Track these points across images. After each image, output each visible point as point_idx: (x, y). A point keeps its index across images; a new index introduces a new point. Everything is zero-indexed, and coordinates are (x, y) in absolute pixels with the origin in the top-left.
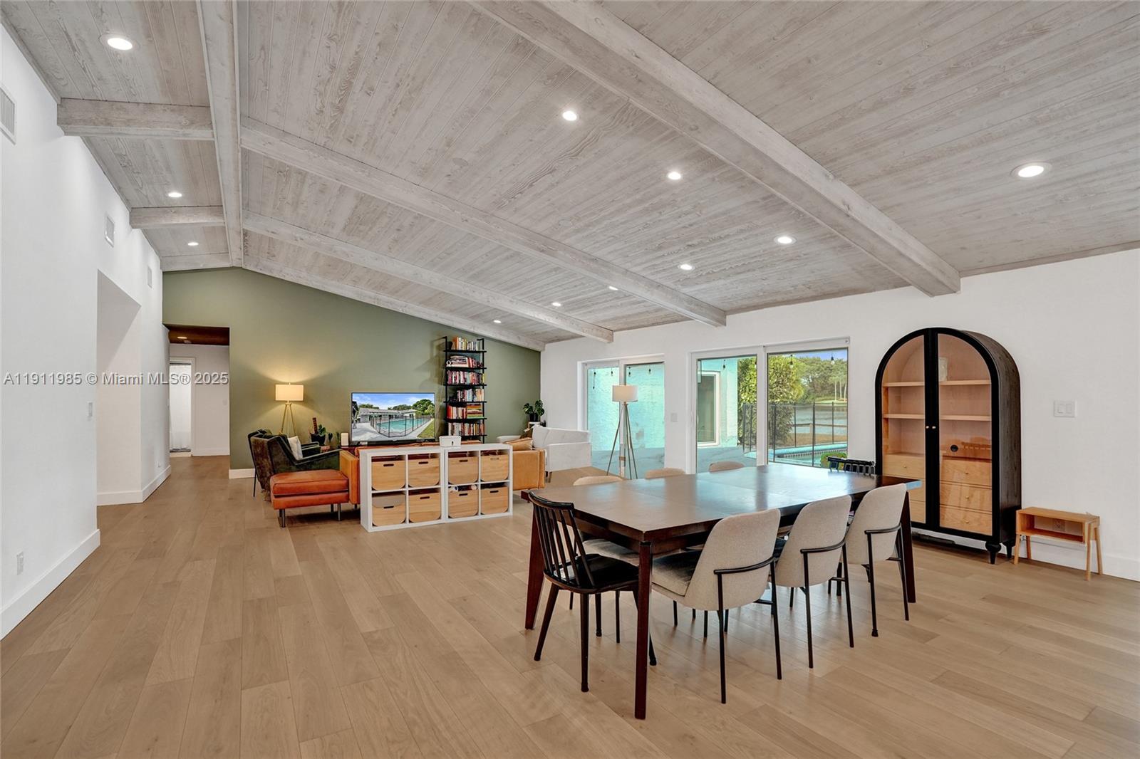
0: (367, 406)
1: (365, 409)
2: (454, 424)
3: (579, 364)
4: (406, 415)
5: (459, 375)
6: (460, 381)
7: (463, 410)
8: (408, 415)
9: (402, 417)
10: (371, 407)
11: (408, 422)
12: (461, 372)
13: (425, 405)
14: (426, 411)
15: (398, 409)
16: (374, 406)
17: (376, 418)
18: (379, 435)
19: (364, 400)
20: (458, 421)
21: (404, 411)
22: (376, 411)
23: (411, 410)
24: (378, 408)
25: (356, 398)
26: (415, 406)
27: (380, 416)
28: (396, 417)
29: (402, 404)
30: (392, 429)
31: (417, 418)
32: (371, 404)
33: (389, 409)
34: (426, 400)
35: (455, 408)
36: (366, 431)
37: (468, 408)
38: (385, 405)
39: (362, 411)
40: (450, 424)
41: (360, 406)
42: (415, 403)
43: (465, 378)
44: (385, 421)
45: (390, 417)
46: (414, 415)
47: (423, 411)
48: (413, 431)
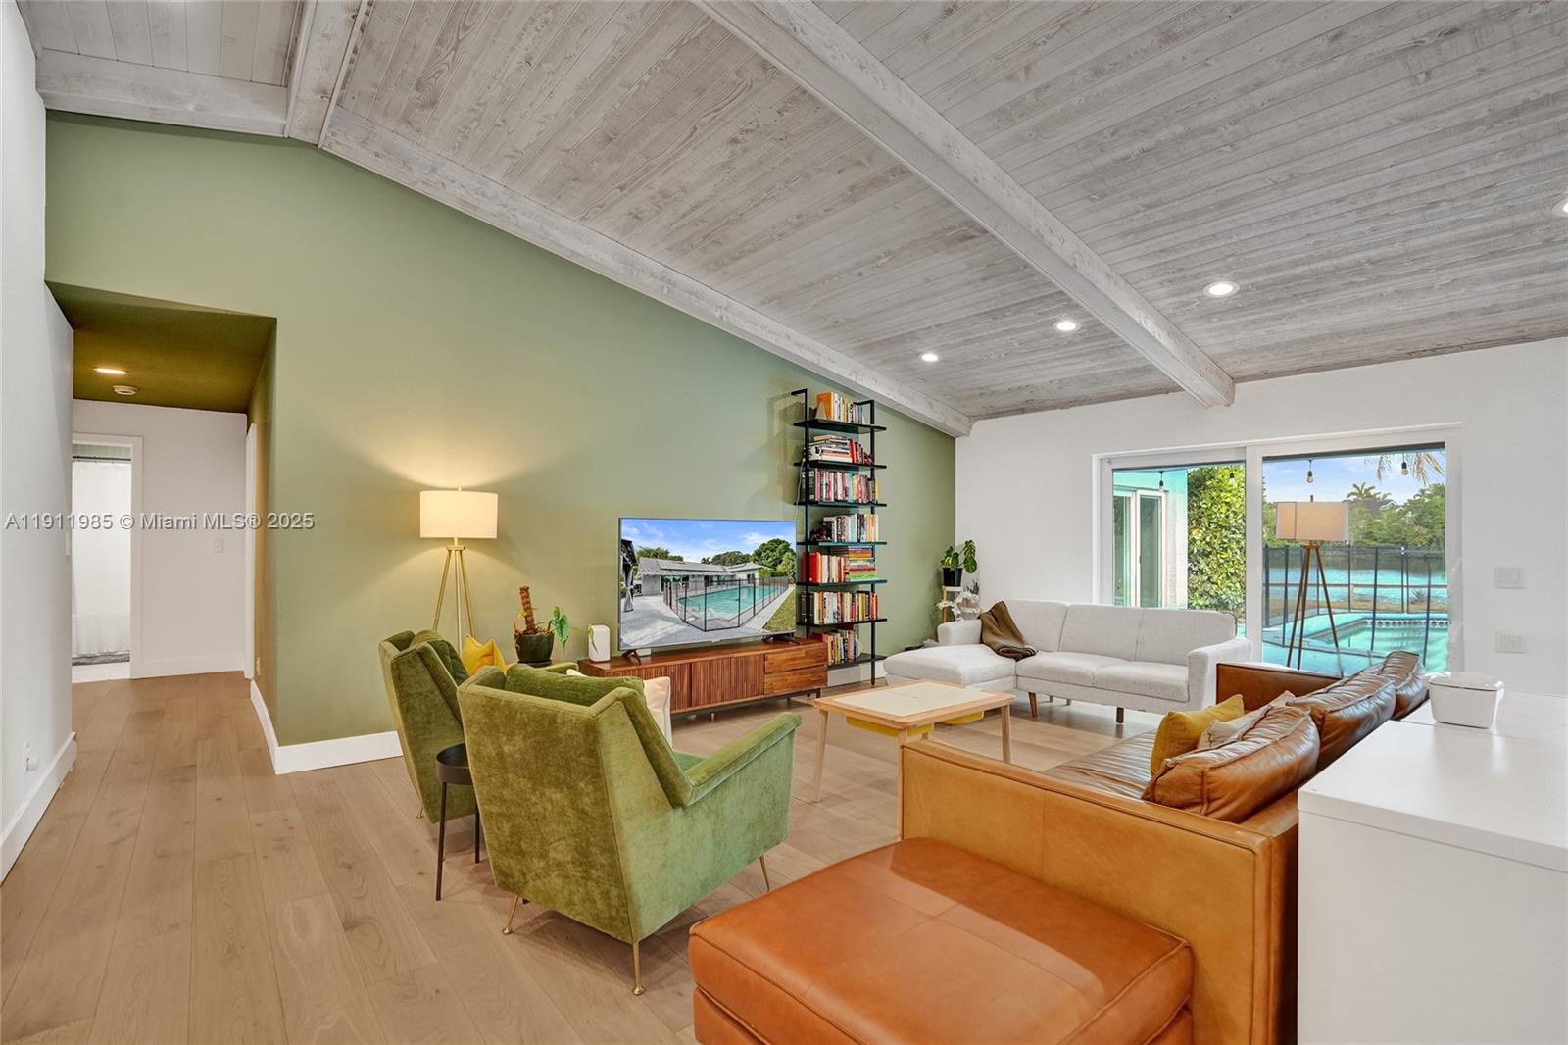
0: (656, 555)
1: (653, 560)
2: (826, 594)
3: (1095, 458)
4: (736, 576)
5: (835, 480)
6: (836, 494)
7: (840, 564)
8: (743, 576)
9: (726, 580)
11: (744, 592)
12: (839, 474)
13: (777, 554)
14: (780, 568)
15: (724, 563)
17: (677, 584)
18: (684, 627)
20: (830, 587)
21: (733, 568)
22: (677, 566)
23: (751, 565)
24: (681, 559)
26: (758, 554)
27: (687, 579)
28: (721, 581)
31: (763, 584)
33: (703, 561)
34: (778, 542)
35: (825, 557)
36: (655, 616)
37: (852, 556)
40: (817, 595)
41: (641, 554)
42: (756, 548)
43: (845, 488)
44: (696, 589)
45: (708, 580)
46: (757, 576)
47: (775, 566)
48: (754, 614)
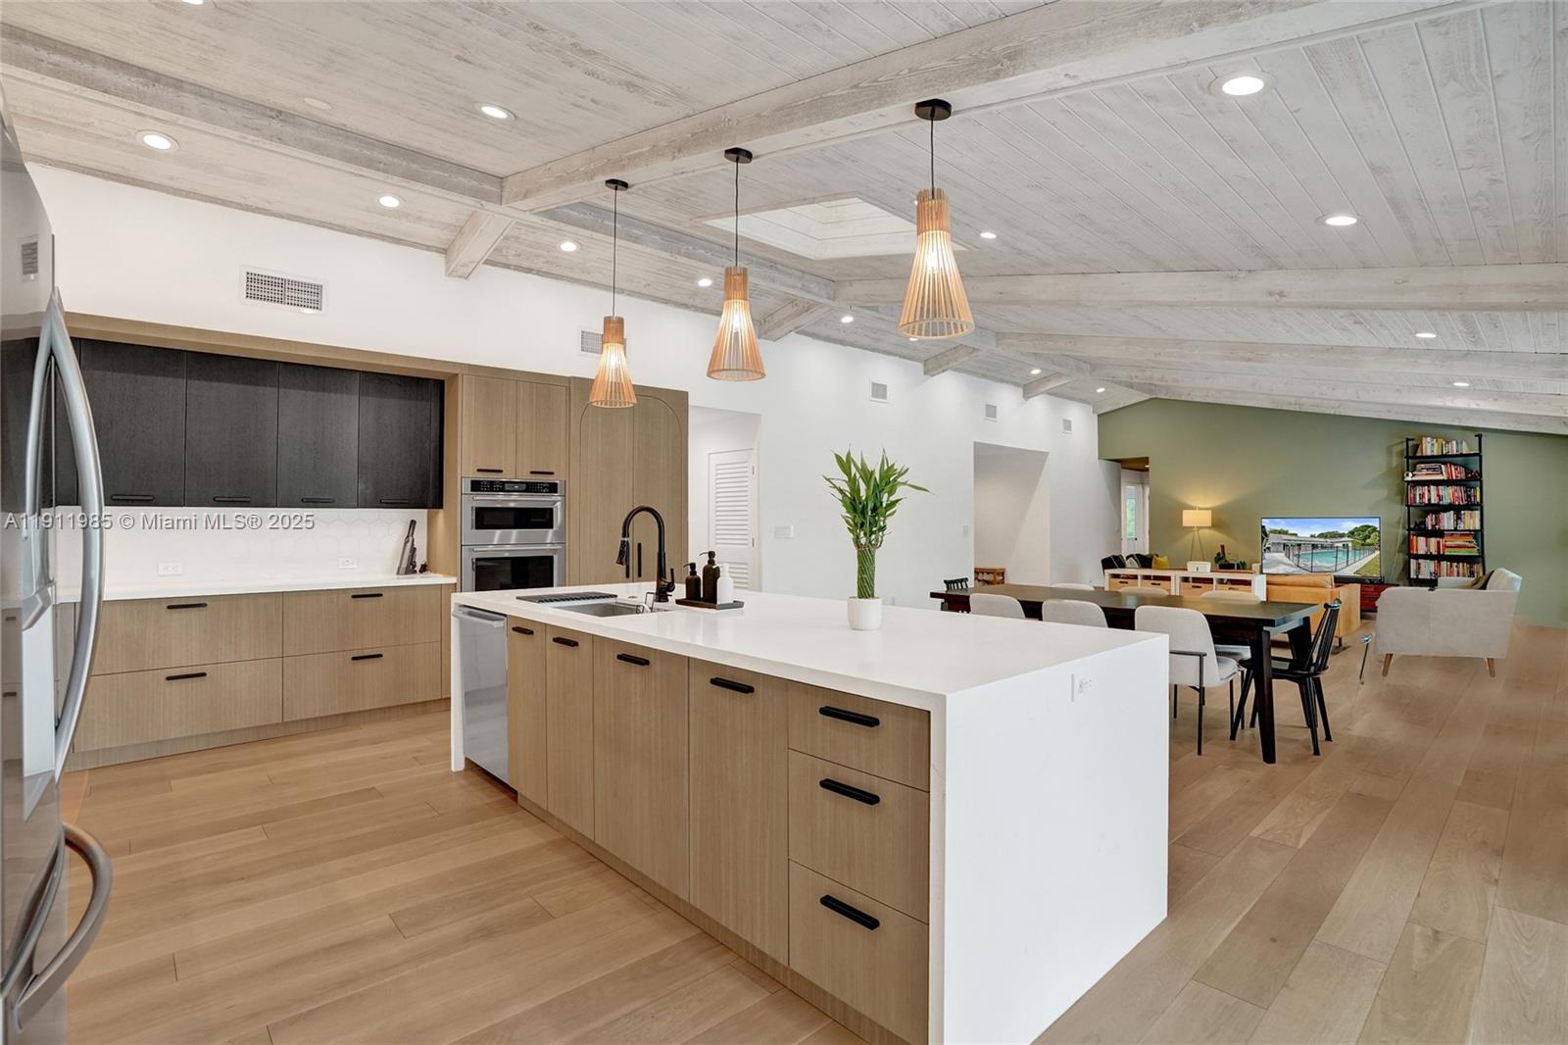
0: (1280, 532)
4: (1336, 545)
5: (1429, 491)
6: (1429, 500)
8: (1340, 545)
9: (1332, 547)
10: (1286, 533)
11: (1340, 555)
13: (1366, 533)
14: (1368, 540)
15: (1326, 537)
16: (1290, 532)
17: (1293, 547)
19: (1276, 524)
21: (1334, 540)
22: (1294, 538)
23: (1346, 539)
24: (1296, 535)
25: (1265, 522)
26: (1352, 534)
27: (1299, 545)
28: (1322, 547)
29: (1331, 530)
30: (1317, 562)
31: (1352, 548)
32: (1285, 529)
33: (1312, 536)
34: (1367, 526)
38: (1305, 531)
39: (1273, 538)
42: (1351, 529)
43: (1438, 495)
44: (1306, 551)
45: (1314, 546)
46: (1350, 545)
47: (1365, 540)
48: (1347, 565)
